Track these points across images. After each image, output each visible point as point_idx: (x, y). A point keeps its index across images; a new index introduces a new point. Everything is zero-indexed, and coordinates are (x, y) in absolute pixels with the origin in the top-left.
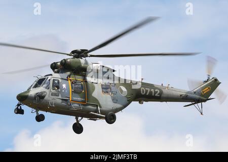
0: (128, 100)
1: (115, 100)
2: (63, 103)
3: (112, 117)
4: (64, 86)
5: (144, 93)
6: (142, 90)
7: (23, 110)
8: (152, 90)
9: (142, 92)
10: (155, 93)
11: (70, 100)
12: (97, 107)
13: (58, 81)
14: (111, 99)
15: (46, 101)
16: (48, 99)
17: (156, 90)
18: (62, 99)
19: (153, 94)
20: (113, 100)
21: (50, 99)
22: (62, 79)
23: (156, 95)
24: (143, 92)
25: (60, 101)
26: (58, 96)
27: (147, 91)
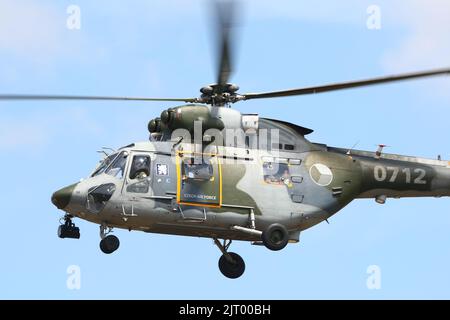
0: (334, 195)
1: (297, 196)
2: (159, 209)
3: (277, 235)
4: (163, 169)
5: (384, 177)
6: (376, 173)
7: (77, 229)
8: (406, 170)
9: (376, 176)
10: (414, 176)
11: (178, 199)
12: (250, 213)
13: (148, 158)
14: (286, 195)
15: (113, 203)
16: (120, 199)
17: (417, 170)
18: (156, 199)
19: (408, 180)
20: (292, 196)
21: (125, 200)
22: (159, 153)
23: (417, 181)
24: (380, 175)
25: (152, 203)
26: (147, 191)
27: (389, 174)
